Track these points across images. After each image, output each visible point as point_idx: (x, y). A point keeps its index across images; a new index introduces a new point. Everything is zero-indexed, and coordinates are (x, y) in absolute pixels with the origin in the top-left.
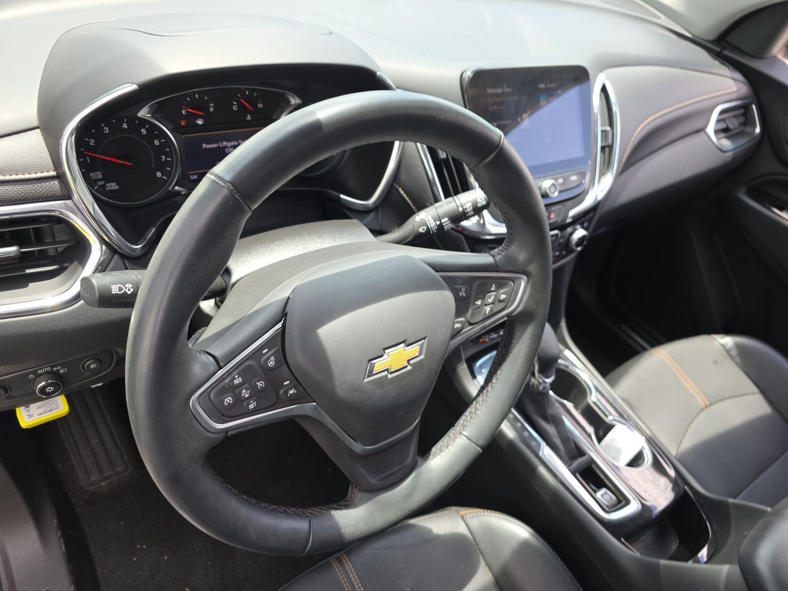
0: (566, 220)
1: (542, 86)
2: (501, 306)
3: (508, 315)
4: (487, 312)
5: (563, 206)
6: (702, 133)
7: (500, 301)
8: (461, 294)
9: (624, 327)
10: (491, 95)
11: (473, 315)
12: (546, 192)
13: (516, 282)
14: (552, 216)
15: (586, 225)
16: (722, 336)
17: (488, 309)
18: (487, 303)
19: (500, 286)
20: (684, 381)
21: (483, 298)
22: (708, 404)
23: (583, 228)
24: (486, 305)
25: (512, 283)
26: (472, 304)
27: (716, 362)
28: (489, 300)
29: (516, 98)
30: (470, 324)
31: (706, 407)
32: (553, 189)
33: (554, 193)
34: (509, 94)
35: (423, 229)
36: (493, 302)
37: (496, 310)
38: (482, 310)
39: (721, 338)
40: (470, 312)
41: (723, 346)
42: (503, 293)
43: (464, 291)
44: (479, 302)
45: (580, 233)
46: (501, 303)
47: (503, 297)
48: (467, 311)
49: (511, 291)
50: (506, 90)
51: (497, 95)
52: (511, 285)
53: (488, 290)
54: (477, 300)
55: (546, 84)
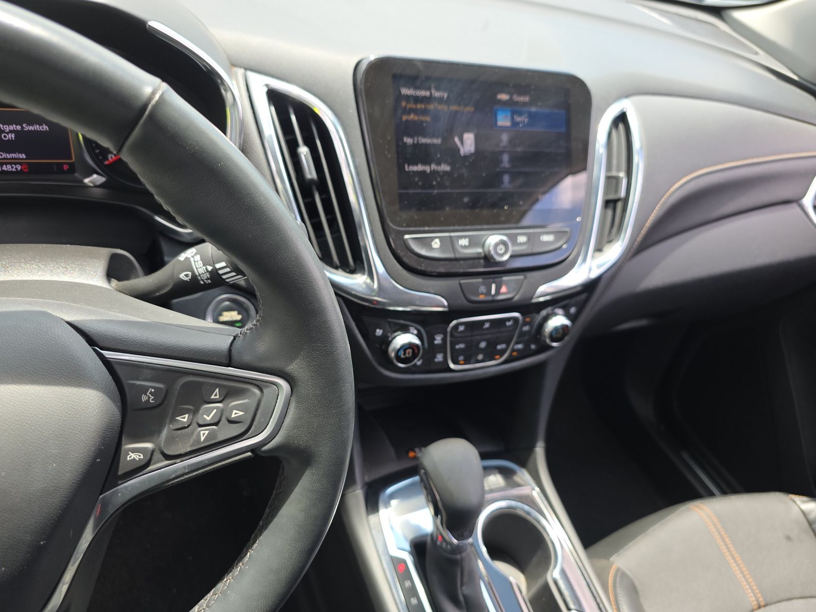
0: (532, 298)
1: (504, 97)
2: (236, 430)
3: (253, 449)
4: (202, 439)
5: (525, 277)
6: (795, 205)
7: (231, 422)
8: (144, 398)
9: (685, 455)
10: (407, 98)
11: (171, 440)
12: (489, 251)
13: (265, 391)
14: (504, 289)
15: (573, 310)
16: (805, 498)
17: (204, 433)
18: (201, 423)
19: (229, 394)
20: (732, 561)
21: (195, 412)
22: (763, 603)
23: (567, 315)
24: (200, 426)
25: (257, 391)
26: (168, 420)
27: (788, 538)
28: (205, 416)
29: (454, 108)
30: (167, 457)
31: (760, 607)
32: (501, 249)
33: (502, 255)
34: (440, 100)
35: (187, 275)
36: (216, 420)
37: (221, 437)
38: (192, 433)
39: (804, 502)
40: (165, 433)
41: (804, 513)
42: (237, 408)
43: (151, 393)
44: (184, 419)
45: (558, 320)
46: (234, 425)
47: (236, 414)
48: (159, 432)
49: (255, 405)
50: (437, 94)
51: (417, 100)
52: (254, 394)
53: (206, 399)
54: (182, 413)
55: (511, 95)
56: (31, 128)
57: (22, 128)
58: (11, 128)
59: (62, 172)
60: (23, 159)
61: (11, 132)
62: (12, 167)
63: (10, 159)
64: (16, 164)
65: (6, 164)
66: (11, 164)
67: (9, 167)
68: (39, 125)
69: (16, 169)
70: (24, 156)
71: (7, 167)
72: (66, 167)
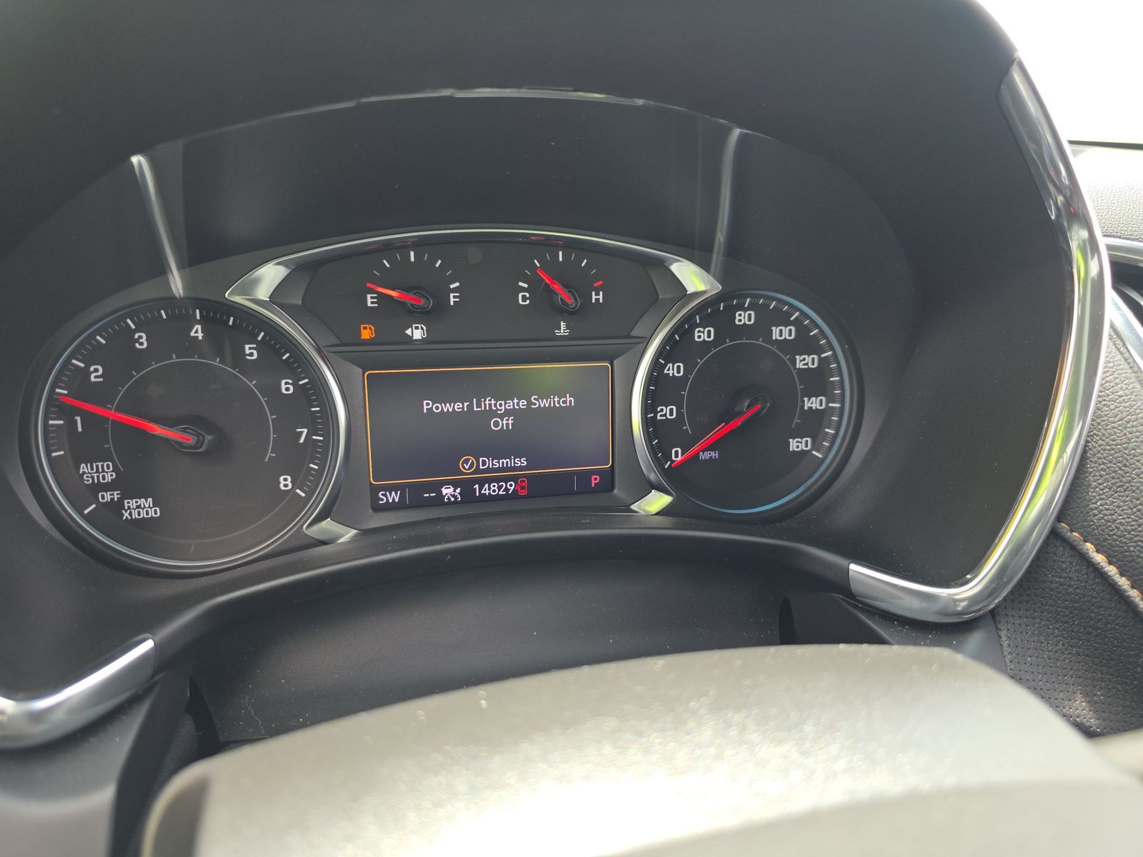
56: (545, 403)
57: (530, 403)
58: (510, 405)
59: (585, 489)
60: (521, 468)
61: (508, 413)
62: (500, 488)
63: (499, 470)
64: (506, 479)
65: (490, 480)
66: (497, 480)
67: (494, 486)
68: (560, 398)
69: (507, 490)
70: (523, 462)
71: (489, 489)
72: (595, 480)
